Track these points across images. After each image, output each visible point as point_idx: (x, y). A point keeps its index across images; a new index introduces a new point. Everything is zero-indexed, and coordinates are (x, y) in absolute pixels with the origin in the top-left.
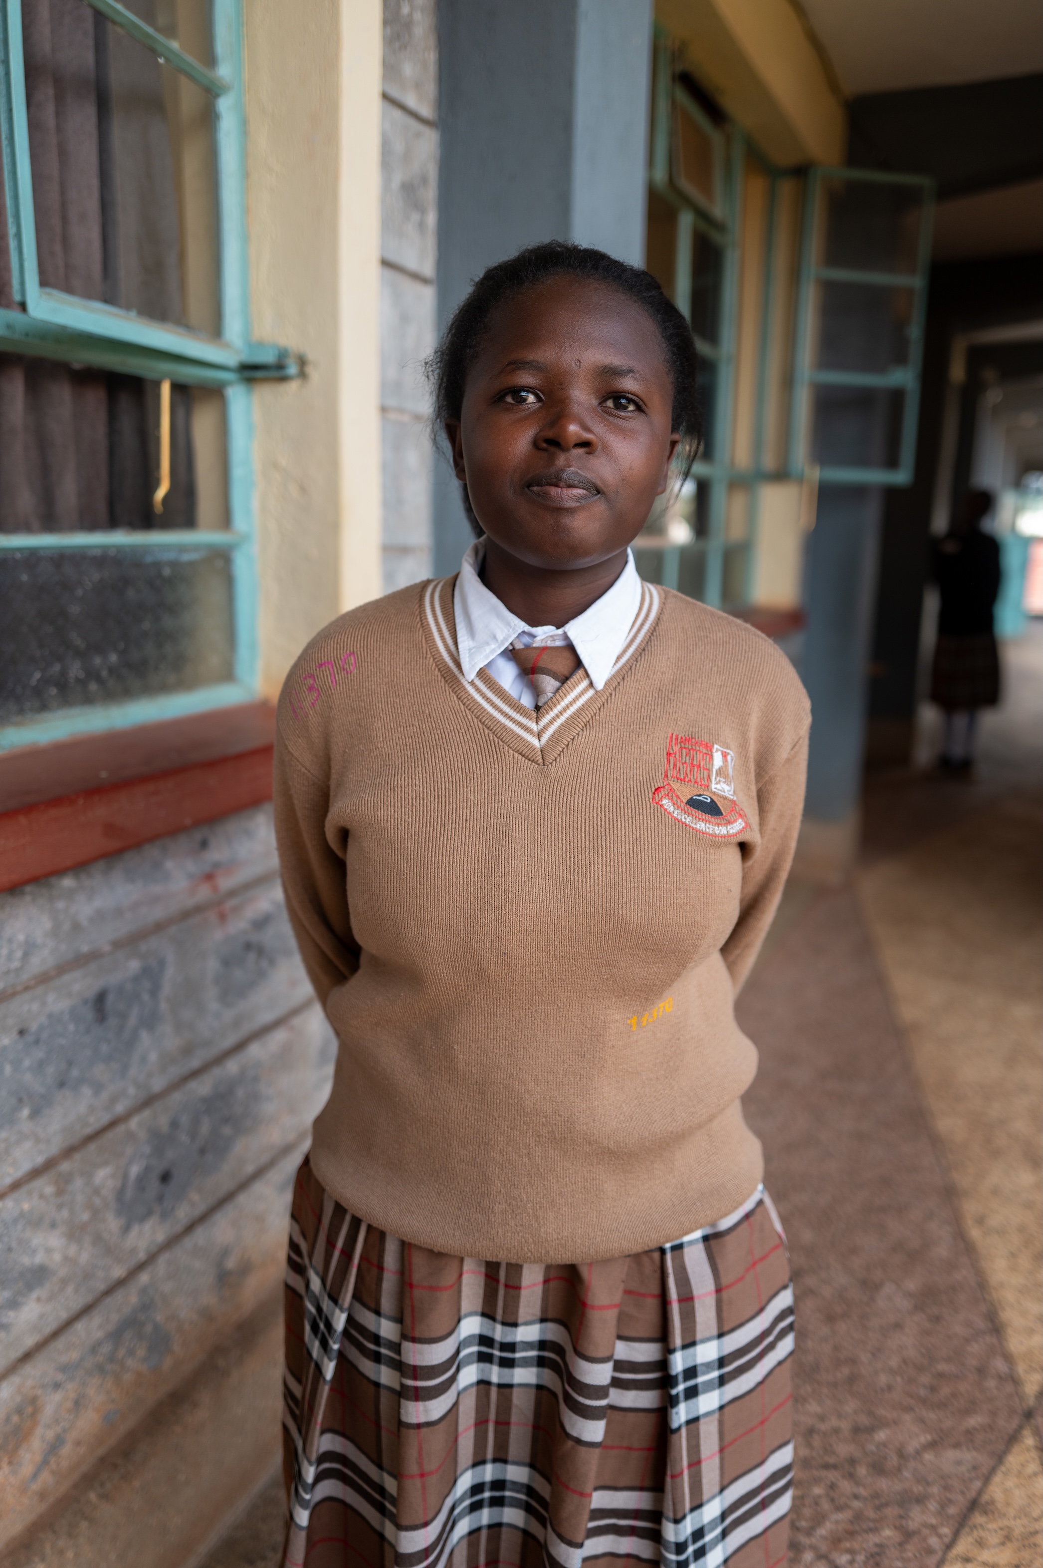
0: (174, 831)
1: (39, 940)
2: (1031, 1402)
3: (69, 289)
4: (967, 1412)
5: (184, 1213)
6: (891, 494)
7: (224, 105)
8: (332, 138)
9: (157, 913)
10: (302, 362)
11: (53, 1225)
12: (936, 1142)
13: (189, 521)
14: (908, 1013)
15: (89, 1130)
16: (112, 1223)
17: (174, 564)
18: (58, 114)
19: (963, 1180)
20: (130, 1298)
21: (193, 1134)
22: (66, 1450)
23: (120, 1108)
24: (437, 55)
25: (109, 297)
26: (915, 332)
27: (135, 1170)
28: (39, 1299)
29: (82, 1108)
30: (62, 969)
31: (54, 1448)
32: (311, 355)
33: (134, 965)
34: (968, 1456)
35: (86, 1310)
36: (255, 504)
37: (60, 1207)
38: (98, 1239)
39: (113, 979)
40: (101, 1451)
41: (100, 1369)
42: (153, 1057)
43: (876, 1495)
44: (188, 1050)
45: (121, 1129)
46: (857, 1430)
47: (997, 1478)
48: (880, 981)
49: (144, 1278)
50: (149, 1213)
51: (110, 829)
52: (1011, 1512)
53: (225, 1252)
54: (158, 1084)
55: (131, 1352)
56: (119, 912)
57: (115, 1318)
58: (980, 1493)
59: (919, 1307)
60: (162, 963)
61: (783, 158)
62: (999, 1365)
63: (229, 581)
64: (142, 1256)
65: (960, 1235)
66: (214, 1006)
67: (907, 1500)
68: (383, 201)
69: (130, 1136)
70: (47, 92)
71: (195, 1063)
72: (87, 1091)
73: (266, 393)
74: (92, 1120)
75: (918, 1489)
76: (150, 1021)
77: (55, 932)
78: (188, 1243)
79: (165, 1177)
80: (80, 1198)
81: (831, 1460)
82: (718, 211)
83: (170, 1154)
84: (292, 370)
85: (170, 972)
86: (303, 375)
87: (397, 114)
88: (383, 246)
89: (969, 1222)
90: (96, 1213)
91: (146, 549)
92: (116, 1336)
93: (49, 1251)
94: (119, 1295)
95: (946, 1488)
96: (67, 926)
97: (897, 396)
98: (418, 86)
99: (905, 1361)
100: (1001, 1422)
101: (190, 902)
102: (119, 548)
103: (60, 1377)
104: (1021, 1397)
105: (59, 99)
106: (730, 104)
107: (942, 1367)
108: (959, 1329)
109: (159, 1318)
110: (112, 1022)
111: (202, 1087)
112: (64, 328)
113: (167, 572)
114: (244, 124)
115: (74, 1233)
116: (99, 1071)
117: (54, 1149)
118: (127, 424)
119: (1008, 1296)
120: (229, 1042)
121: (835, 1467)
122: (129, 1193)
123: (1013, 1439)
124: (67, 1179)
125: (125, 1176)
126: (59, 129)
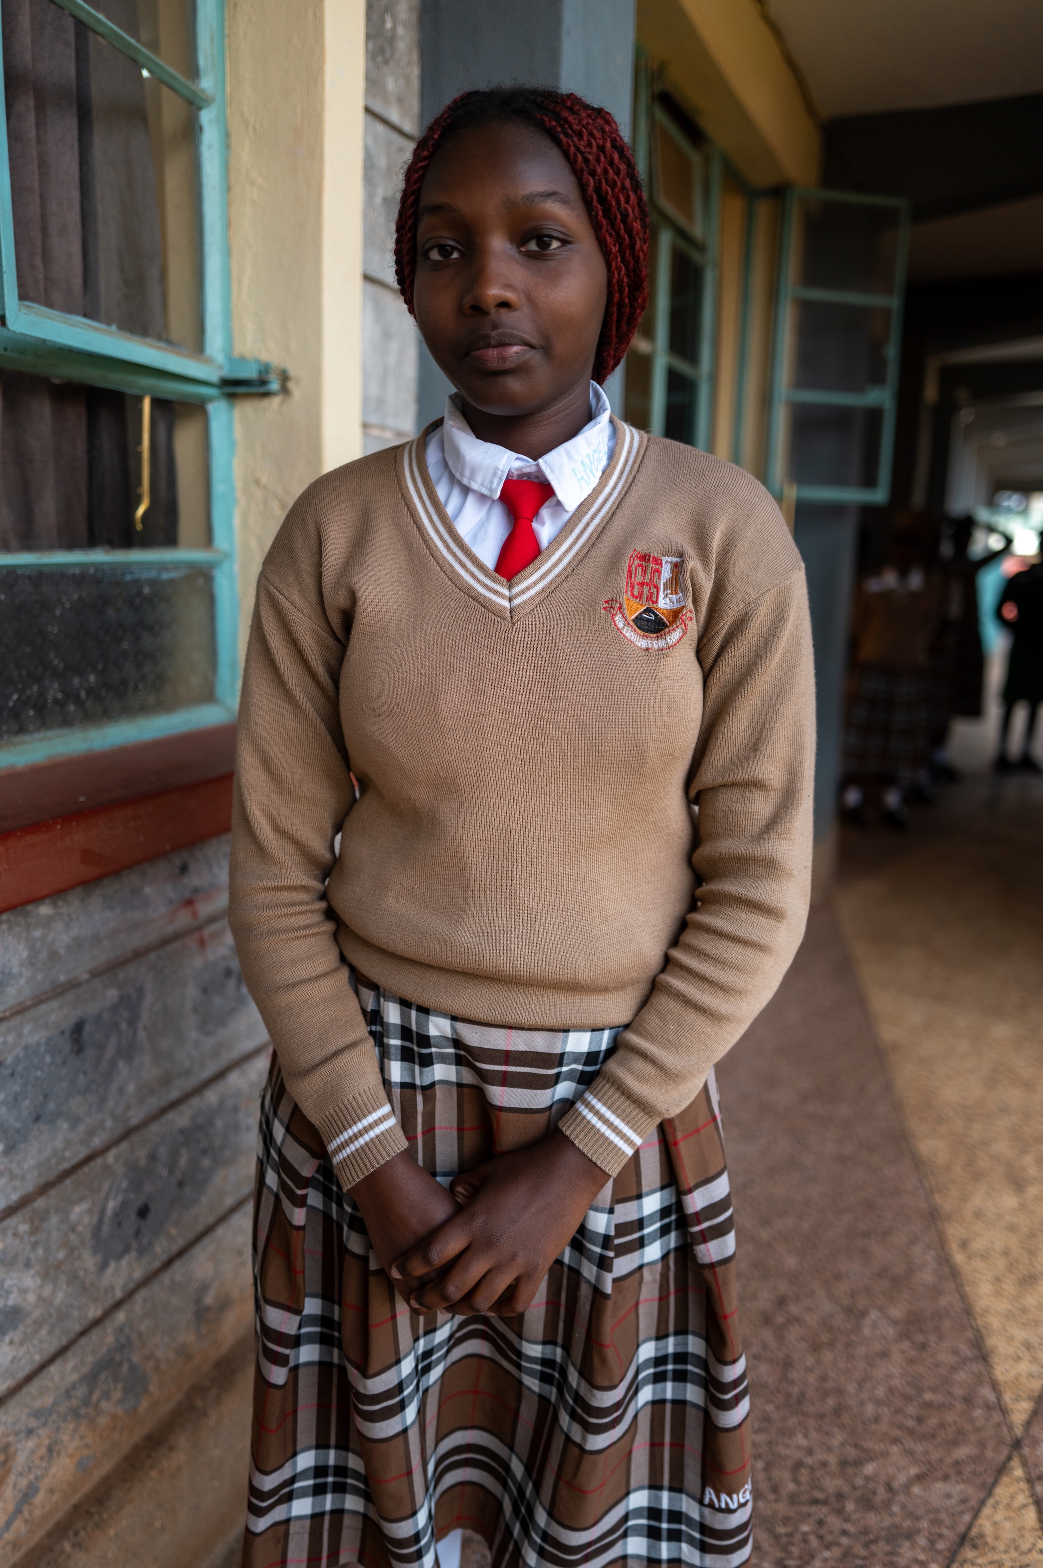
0: (153, 857)
1: (15, 971)
2: (1019, 1431)
3: (49, 304)
4: (955, 1443)
5: (161, 1249)
6: (867, 511)
7: (207, 117)
8: (315, 152)
9: (136, 941)
10: (285, 377)
11: (28, 1265)
12: (918, 1163)
13: (171, 540)
14: (888, 1033)
15: (66, 1165)
16: (89, 1261)
17: (153, 583)
18: (38, 126)
19: (946, 1204)
20: (105, 1338)
21: (172, 1167)
22: (39, 1498)
23: (97, 1142)
24: (420, 70)
25: (90, 311)
26: (892, 352)
27: (111, 1205)
28: (11, 1343)
29: (59, 1143)
30: (38, 1001)
31: (26, 1497)
32: (292, 372)
33: (112, 994)
34: (957, 1489)
35: (62, 1352)
36: (237, 522)
37: (34, 1245)
38: (73, 1278)
39: (91, 1009)
40: (75, 1499)
41: (75, 1413)
42: (131, 1088)
43: (866, 1531)
44: (166, 1081)
45: (99, 1161)
46: (844, 1463)
47: (986, 1511)
48: (861, 1000)
49: (121, 1316)
50: (127, 1250)
51: (88, 856)
52: (1001, 1546)
53: (204, 1288)
54: (136, 1116)
55: (107, 1395)
56: (97, 940)
57: (90, 1359)
58: (970, 1527)
59: (905, 1335)
60: (140, 991)
61: (761, 179)
62: (986, 1393)
63: (211, 600)
64: (119, 1294)
65: (945, 1260)
66: (193, 1035)
67: (896, 1535)
68: (365, 216)
69: (108, 1170)
70: (27, 103)
71: (174, 1094)
72: (64, 1125)
73: (247, 409)
74: (68, 1154)
75: (907, 1524)
76: (128, 1052)
77: (31, 962)
78: (166, 1278)
79: (143, 1212)
80: (55, 1236)
81: (819, 1495)
82: (697, 230)
83: (148, 1188)
84: (275, 386)
85: (148, 1000)
86: (285, 391)
87: (380, 128)
88: (366, 261)
89: (954, 1246)
90: (71, 1251)
91: (126, 567)
92: (91, 1378)
93: (23, 1291)
94: (95, 1335)
95: (936, 1522)
96: (44, 955)
97: (874, 415)
98: (400, 101)
99: (891, 1390)
100: (989, 1454)
101: (169, 929)
102: (98, 566)
103: (33, 1423)
104: (1010, 1428)
105: (40, 109)
106: (709, 124)
107: (928, 1396)
108: (944, 1357)
109: (135, 1358)
110: (90, 1052)
111: (181, 1119)
112: (44, 341)
113: (146, 590)
114: (227, 137)
115: (49, 1273)
116: (76, 1104)
117: (29, 1186)
118: (107, 440)
119: (995, 1322)
120: (208, 1072)
121: (825, 1502)
122: (106, 1229)
123: (1002, 1470)
124: (44, 1216)
125: (103, 1211)
126: (39, 141)
